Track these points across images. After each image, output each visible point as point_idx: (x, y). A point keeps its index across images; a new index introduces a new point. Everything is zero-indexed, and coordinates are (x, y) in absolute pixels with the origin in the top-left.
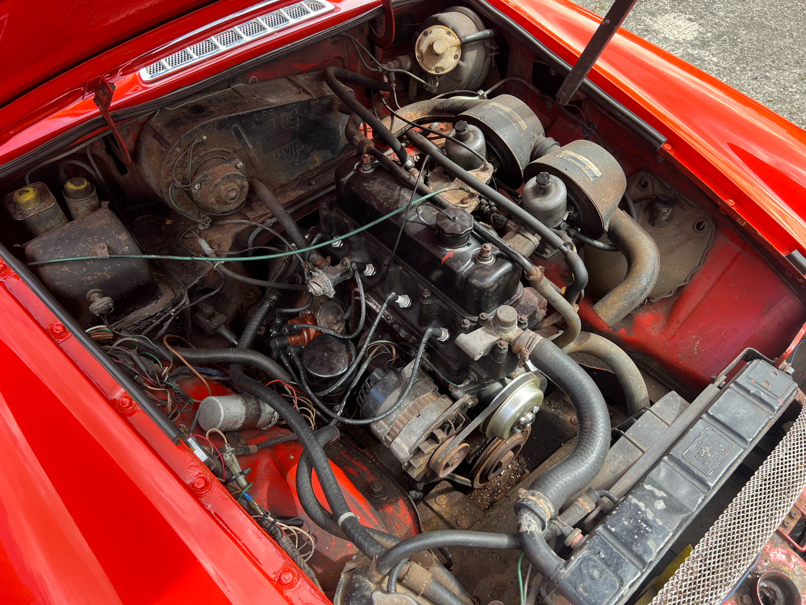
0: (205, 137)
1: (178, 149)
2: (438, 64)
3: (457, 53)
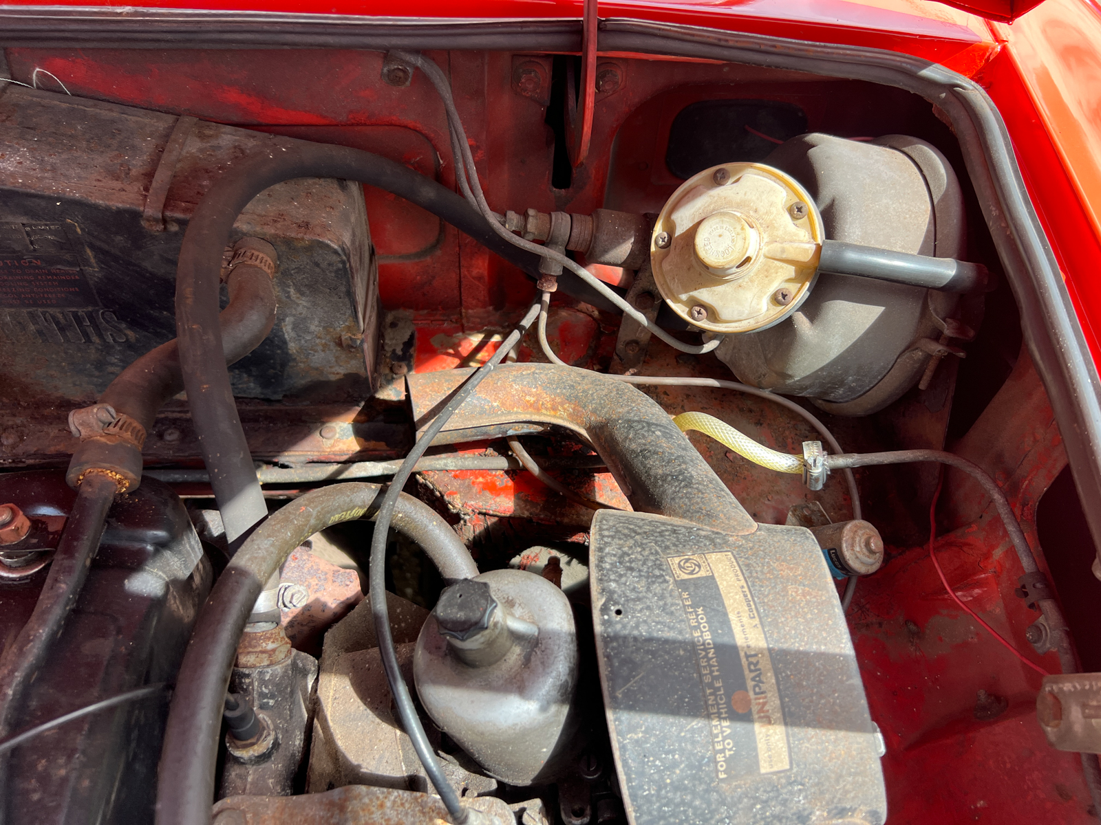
2: (704, 295)
3: (792, 288)
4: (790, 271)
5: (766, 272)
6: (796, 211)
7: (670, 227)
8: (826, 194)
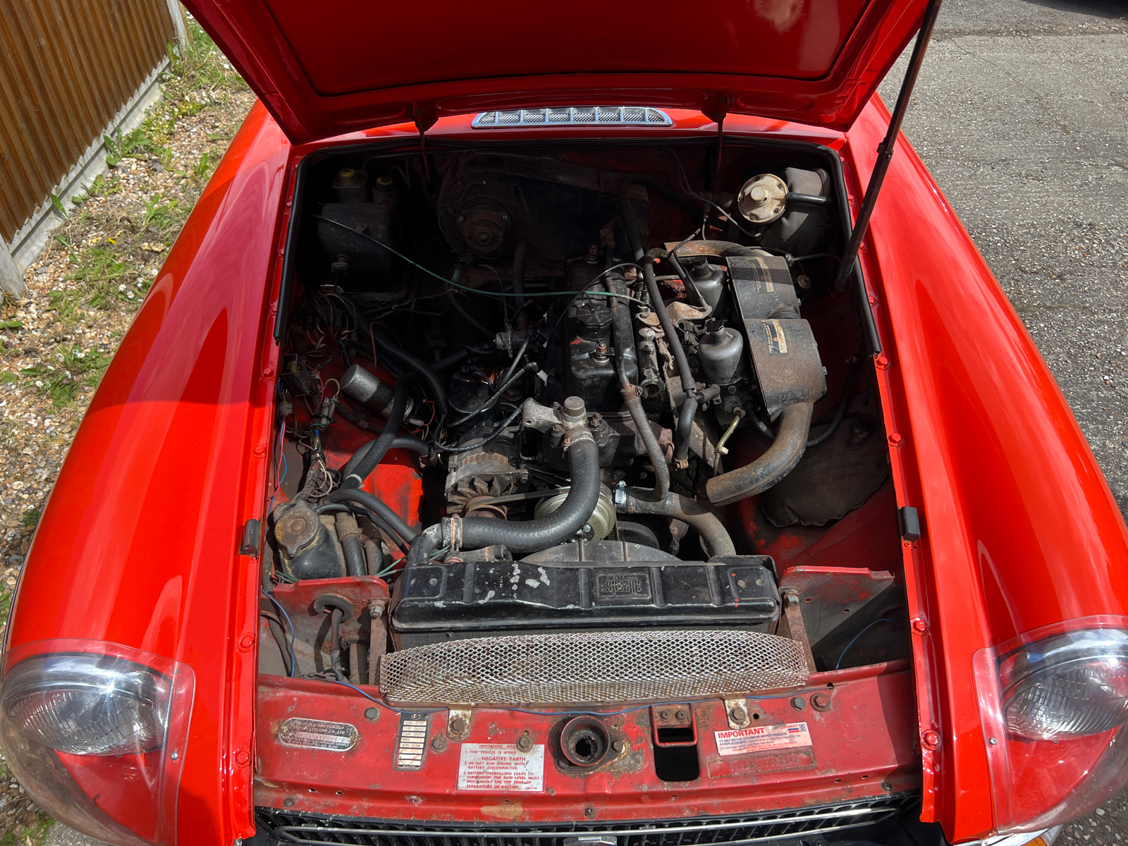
0: (484, 183)
1: (459, 183)
2: (754, 212)
3: (780, 207)
4: (779, 202)
5: (772, 203)
6: (780, 186)
7: (743, 194)
8: (790, 182)
